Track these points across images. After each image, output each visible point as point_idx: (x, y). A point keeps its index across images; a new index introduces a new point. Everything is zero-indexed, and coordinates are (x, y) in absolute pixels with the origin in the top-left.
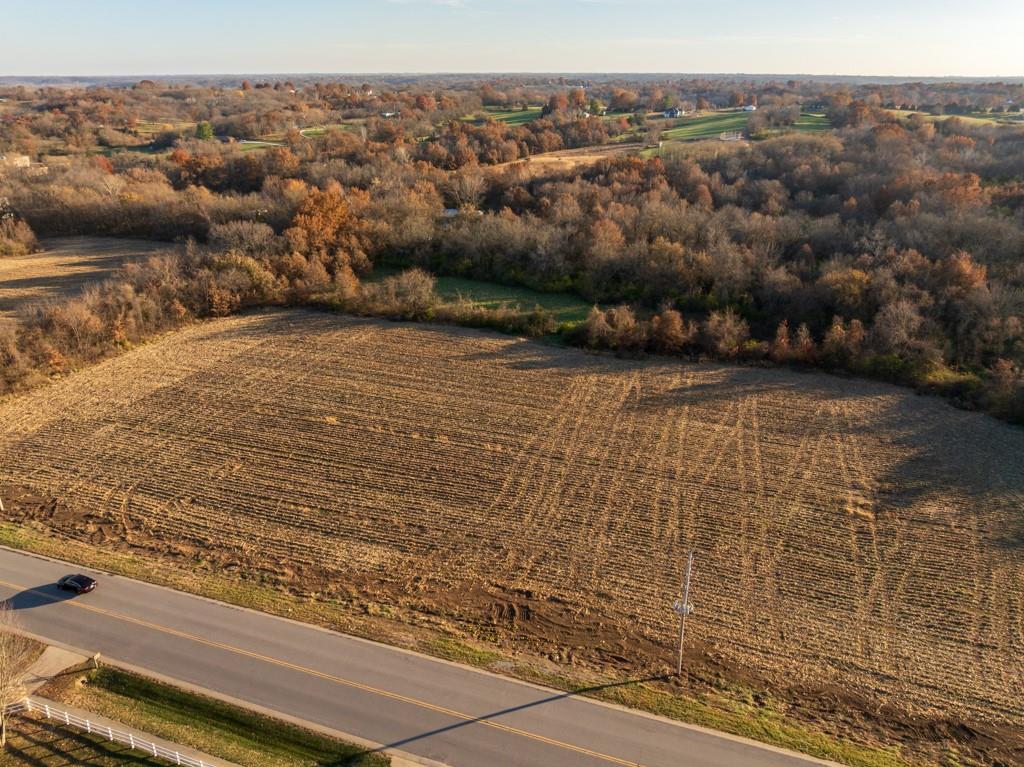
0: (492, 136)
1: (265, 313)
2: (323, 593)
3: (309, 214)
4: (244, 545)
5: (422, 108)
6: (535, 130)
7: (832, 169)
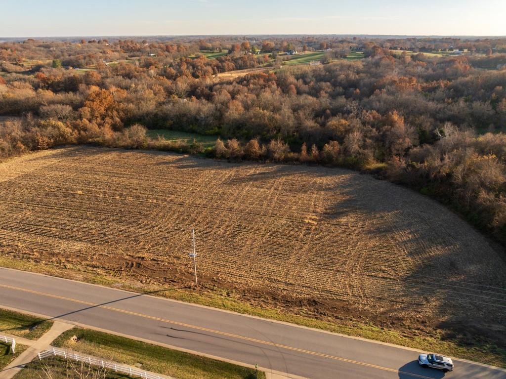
0: (199, 64)
1: (66, 148)
2: (49, 261)
3: (93, 101)
4: (19, 244)
5: (169, 51)
6: (221, 61)
7: (355, 76)
